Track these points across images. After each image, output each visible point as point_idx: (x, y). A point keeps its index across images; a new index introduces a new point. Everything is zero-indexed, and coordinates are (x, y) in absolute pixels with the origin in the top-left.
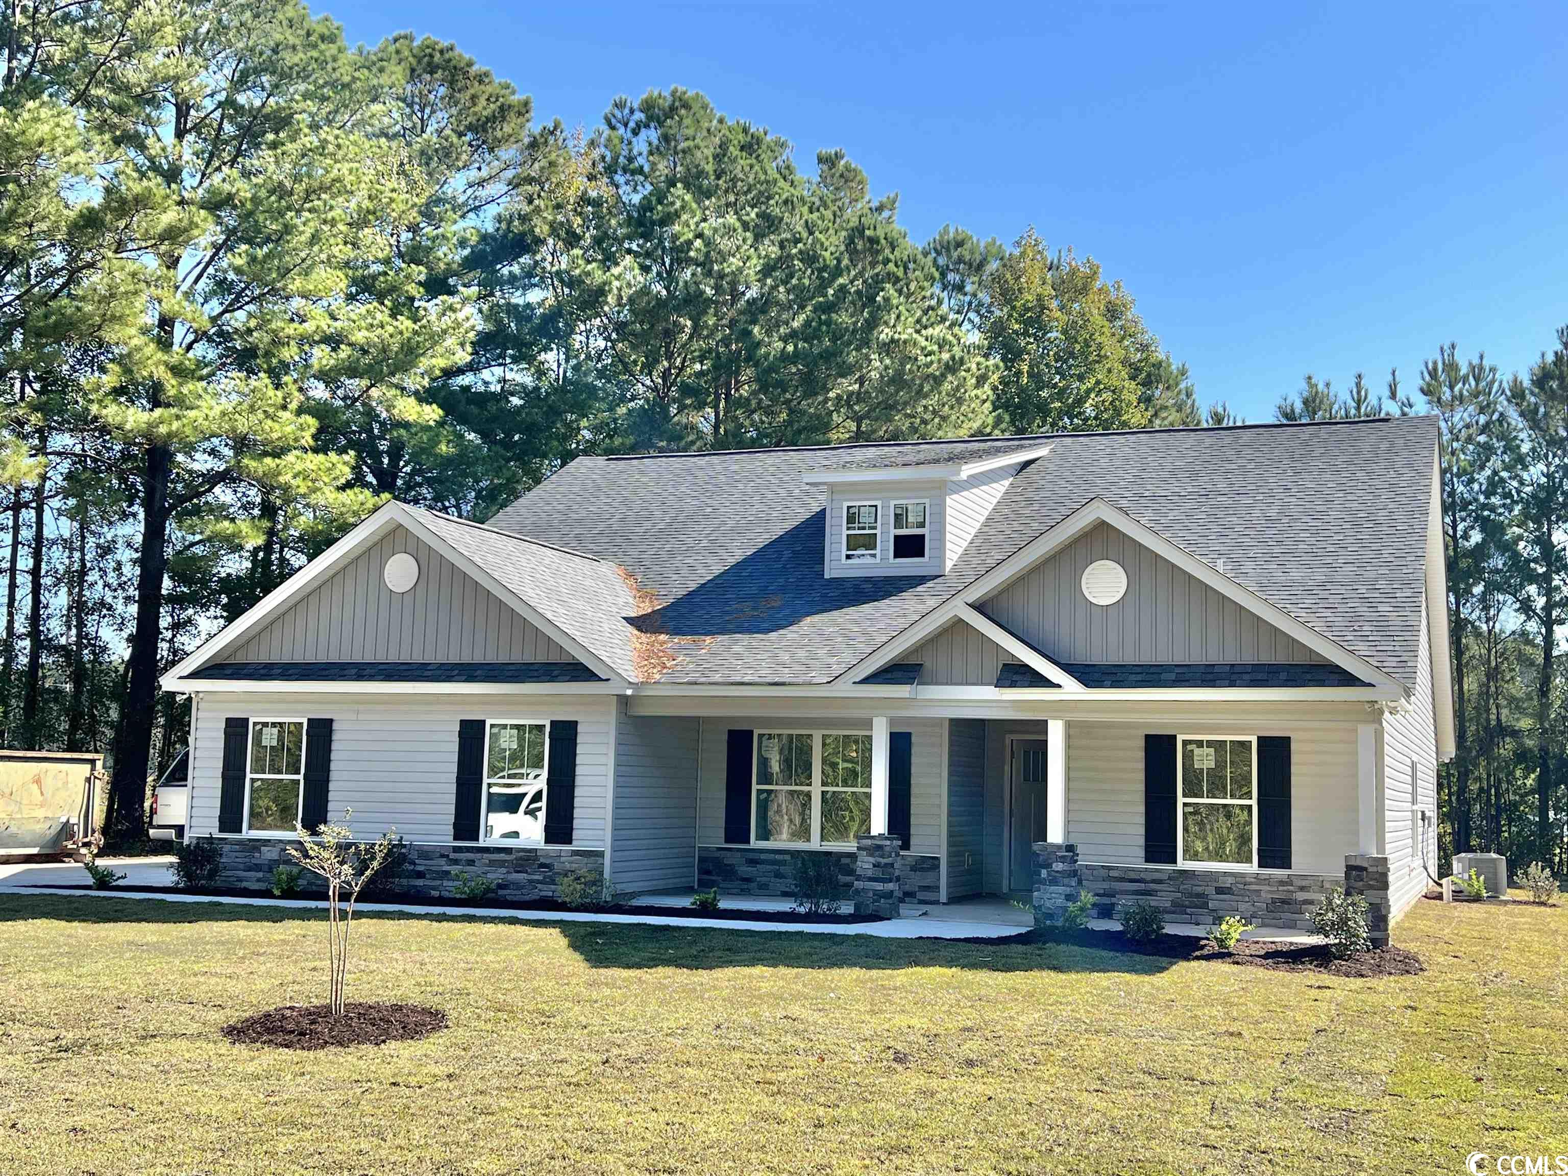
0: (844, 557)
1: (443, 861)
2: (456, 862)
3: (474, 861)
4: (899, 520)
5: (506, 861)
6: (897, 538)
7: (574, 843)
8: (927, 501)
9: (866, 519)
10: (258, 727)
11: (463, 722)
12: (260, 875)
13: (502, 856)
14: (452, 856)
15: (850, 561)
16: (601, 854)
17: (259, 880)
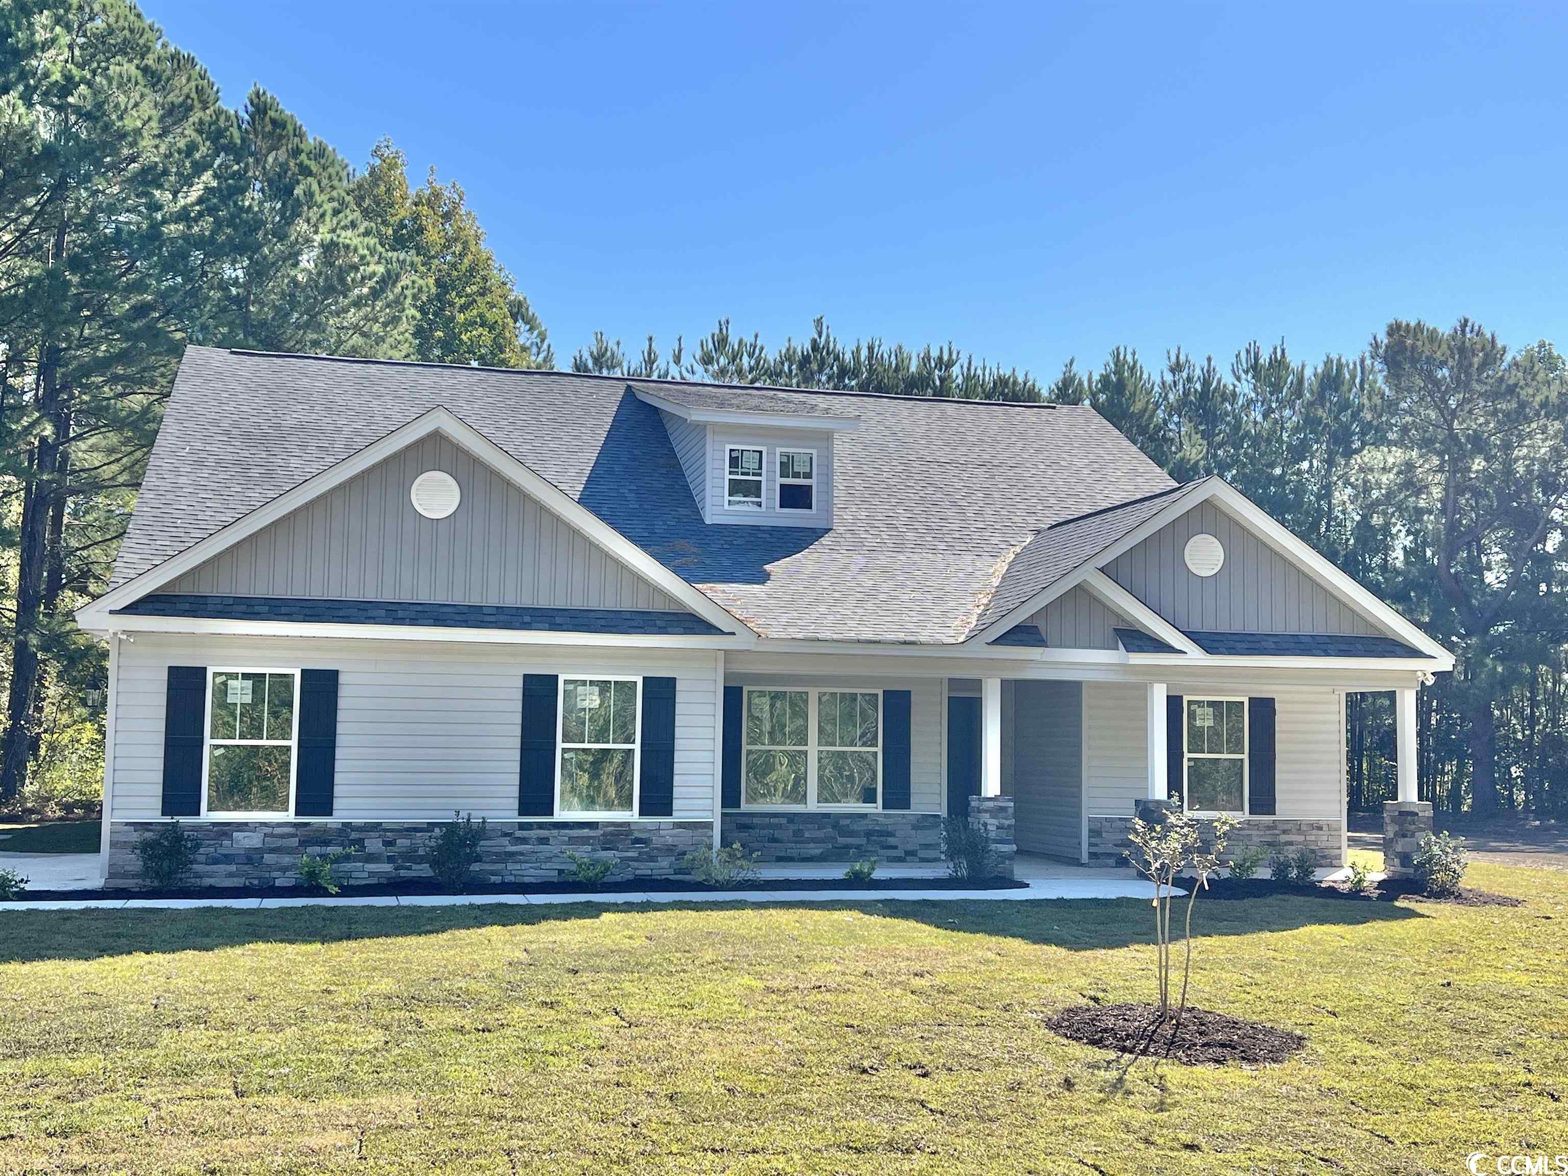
0: (726, 503)
1: (505, 841)
2: (524, 841)
3: (547, 839)
4: (786, 467)
5: (591, 837)
6: (782, 486)
7: (674, 813)
8: (814, 452)
9: (750, 463)
10: (219, 680)
11: (526, 677)
12: (233, 868)
13: (586, 832)
14: (519, 834)
15: (732, 508)
16: (709, 826)
17: (231, 875)
